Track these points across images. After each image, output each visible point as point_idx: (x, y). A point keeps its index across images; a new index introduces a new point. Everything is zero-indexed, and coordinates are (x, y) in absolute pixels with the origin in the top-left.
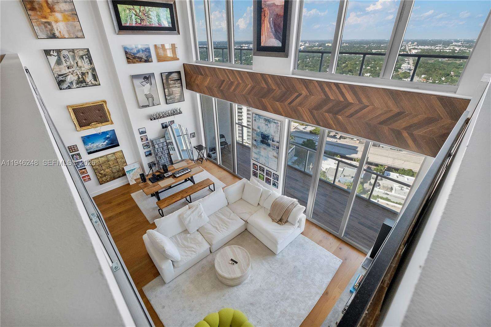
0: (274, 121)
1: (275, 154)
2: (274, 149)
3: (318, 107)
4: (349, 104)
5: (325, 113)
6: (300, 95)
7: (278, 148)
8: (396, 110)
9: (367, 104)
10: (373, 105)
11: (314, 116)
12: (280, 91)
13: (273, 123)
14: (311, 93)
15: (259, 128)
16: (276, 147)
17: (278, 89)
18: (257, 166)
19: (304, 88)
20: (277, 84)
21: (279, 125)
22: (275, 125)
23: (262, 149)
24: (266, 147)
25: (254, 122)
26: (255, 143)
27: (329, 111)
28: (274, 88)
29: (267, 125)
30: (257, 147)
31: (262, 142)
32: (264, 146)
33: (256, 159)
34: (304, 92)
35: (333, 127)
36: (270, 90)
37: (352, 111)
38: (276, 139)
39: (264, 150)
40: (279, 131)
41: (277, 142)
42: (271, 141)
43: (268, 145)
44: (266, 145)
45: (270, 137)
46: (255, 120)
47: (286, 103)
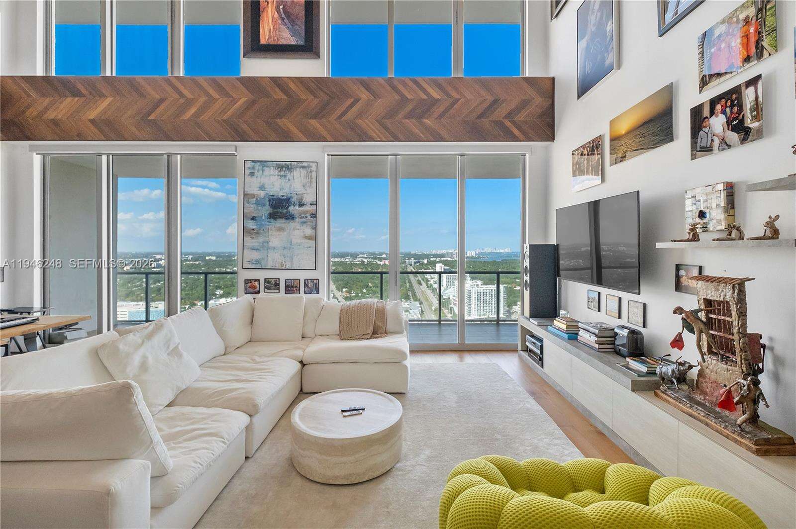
0: (300, 164)
1: (309, 231)
2: (305, 222)
3: (391, 113)
4: (435, 102)
5: (403, 121)
6: (357, 100)
7: (314, 216)
8: (490, 98)
9: (458, 97)
10: (465, 97)
11: (387, 129)
12: (316, 101)
13: (298, 169)
14: (376, 95)
15: (262, 188)
16: (308, 215)
17: (313, 98)
18: (257, 284)
19: (363, 89)
20: (308, 88)
21: (314, 168)
22: (304, 172)
23: (274, 233)
24: (283, 225)
25: (248, 179)
26: (251, 225)
27: (408, 116)
28: (303, 97)
29: (285, 176)
30: (257, 233)
31: (273, 216)
32: (280, 223)
33: (258, 262)
34: (364, 95)
35: (420, 137)
36: (293, 103)
37: (442, 109)
38: (309, 198)
39: (278, 233)
40: (314, 180)
41: (311, 204)
42: (297, 207)
43: (291, 217)
44: (283, 221)
45: (294, 199)
46: (252, 174)
47: (333, 118)
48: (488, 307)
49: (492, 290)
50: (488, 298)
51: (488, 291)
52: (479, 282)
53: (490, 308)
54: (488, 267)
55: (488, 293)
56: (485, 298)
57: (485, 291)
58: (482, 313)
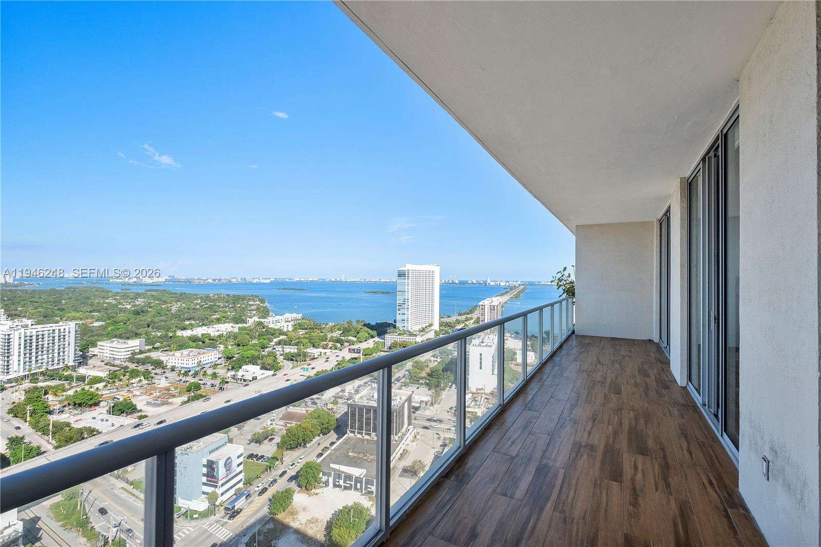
48: (45, 357)
49: (54, 330)
50: (46, 342)
51: (46, 333)
52: (29, 322)
53: (50, 356)
54: (41, 298)
55: (46, 336)
56: (40, 343)
57: (40, 333)
58: (33, 366)
